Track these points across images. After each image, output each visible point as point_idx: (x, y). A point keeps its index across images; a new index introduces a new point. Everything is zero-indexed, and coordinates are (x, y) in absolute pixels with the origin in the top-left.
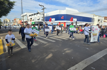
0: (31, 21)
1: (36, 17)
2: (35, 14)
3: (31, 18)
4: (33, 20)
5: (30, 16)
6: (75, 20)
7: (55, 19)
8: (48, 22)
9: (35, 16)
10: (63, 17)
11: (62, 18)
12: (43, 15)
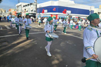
0: (25, 12)
1: (30, 8)
2: (28, 5)
3: (25, 9)
4: (27, 11)
5: (24, 6)
6: (69, 12)
7: (47, 10)
8: (41, 14)
9: (29, 6)
10: (55, 8)
11: (54, 10)
12: (35, 6)
